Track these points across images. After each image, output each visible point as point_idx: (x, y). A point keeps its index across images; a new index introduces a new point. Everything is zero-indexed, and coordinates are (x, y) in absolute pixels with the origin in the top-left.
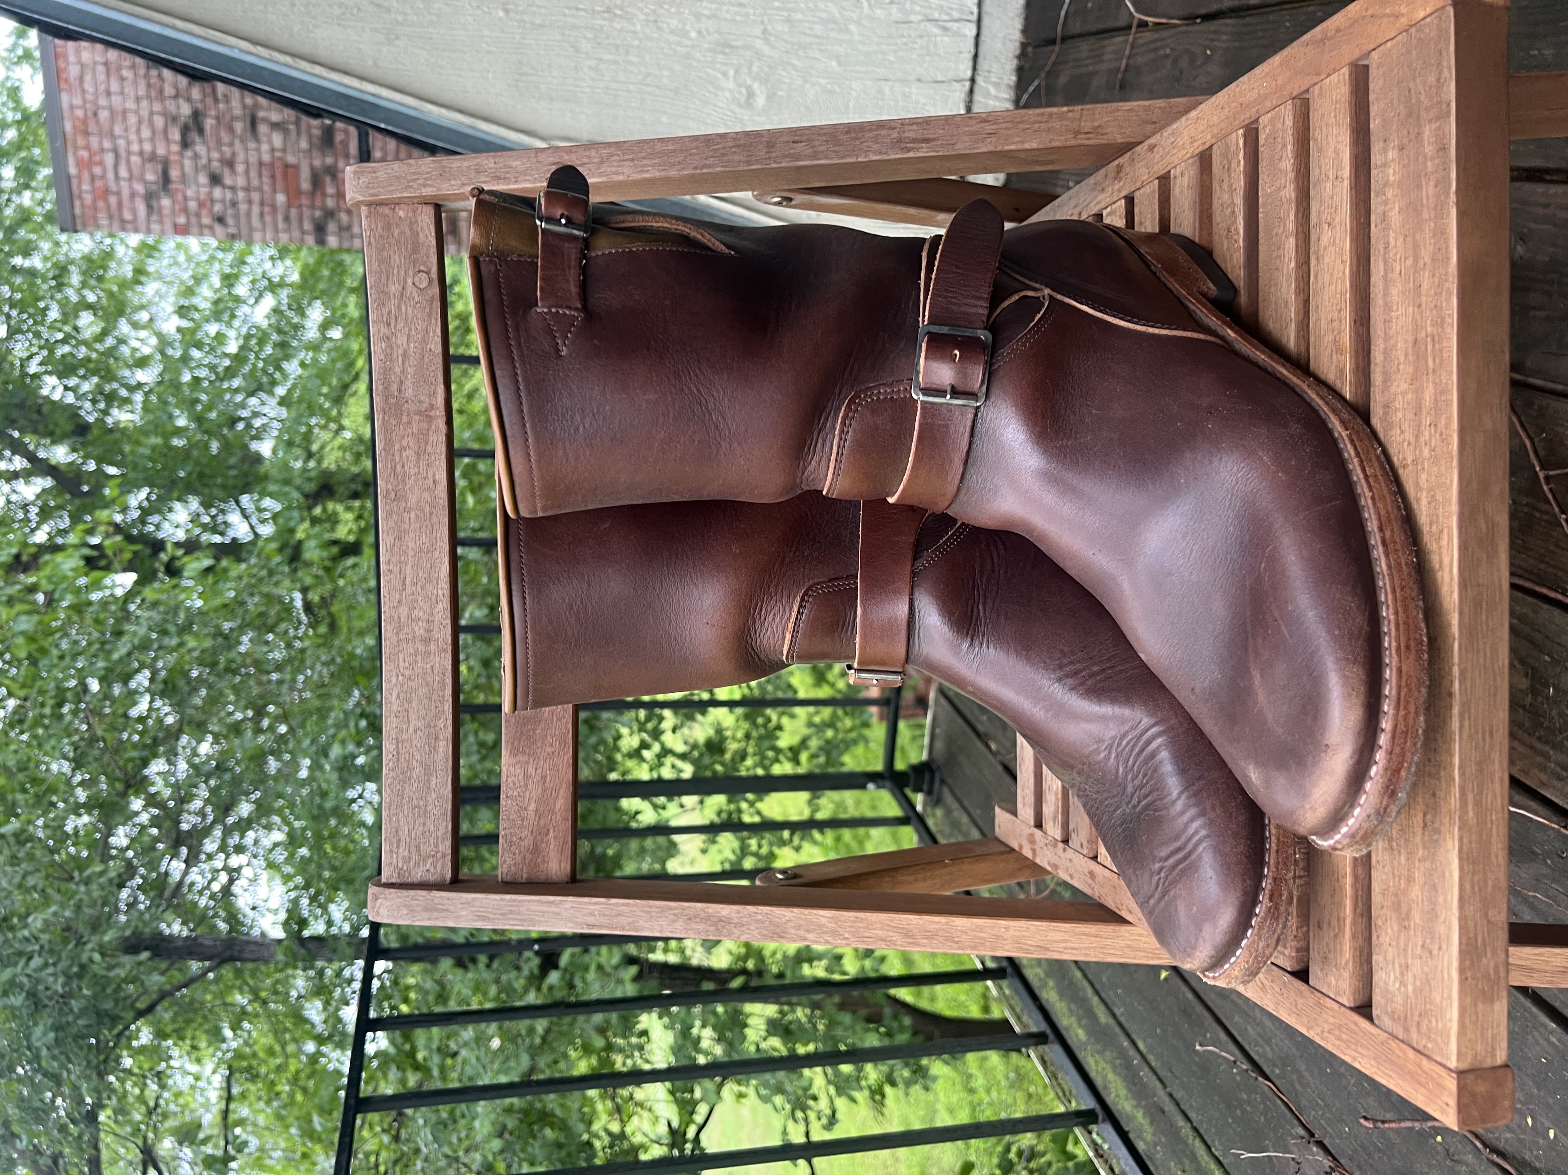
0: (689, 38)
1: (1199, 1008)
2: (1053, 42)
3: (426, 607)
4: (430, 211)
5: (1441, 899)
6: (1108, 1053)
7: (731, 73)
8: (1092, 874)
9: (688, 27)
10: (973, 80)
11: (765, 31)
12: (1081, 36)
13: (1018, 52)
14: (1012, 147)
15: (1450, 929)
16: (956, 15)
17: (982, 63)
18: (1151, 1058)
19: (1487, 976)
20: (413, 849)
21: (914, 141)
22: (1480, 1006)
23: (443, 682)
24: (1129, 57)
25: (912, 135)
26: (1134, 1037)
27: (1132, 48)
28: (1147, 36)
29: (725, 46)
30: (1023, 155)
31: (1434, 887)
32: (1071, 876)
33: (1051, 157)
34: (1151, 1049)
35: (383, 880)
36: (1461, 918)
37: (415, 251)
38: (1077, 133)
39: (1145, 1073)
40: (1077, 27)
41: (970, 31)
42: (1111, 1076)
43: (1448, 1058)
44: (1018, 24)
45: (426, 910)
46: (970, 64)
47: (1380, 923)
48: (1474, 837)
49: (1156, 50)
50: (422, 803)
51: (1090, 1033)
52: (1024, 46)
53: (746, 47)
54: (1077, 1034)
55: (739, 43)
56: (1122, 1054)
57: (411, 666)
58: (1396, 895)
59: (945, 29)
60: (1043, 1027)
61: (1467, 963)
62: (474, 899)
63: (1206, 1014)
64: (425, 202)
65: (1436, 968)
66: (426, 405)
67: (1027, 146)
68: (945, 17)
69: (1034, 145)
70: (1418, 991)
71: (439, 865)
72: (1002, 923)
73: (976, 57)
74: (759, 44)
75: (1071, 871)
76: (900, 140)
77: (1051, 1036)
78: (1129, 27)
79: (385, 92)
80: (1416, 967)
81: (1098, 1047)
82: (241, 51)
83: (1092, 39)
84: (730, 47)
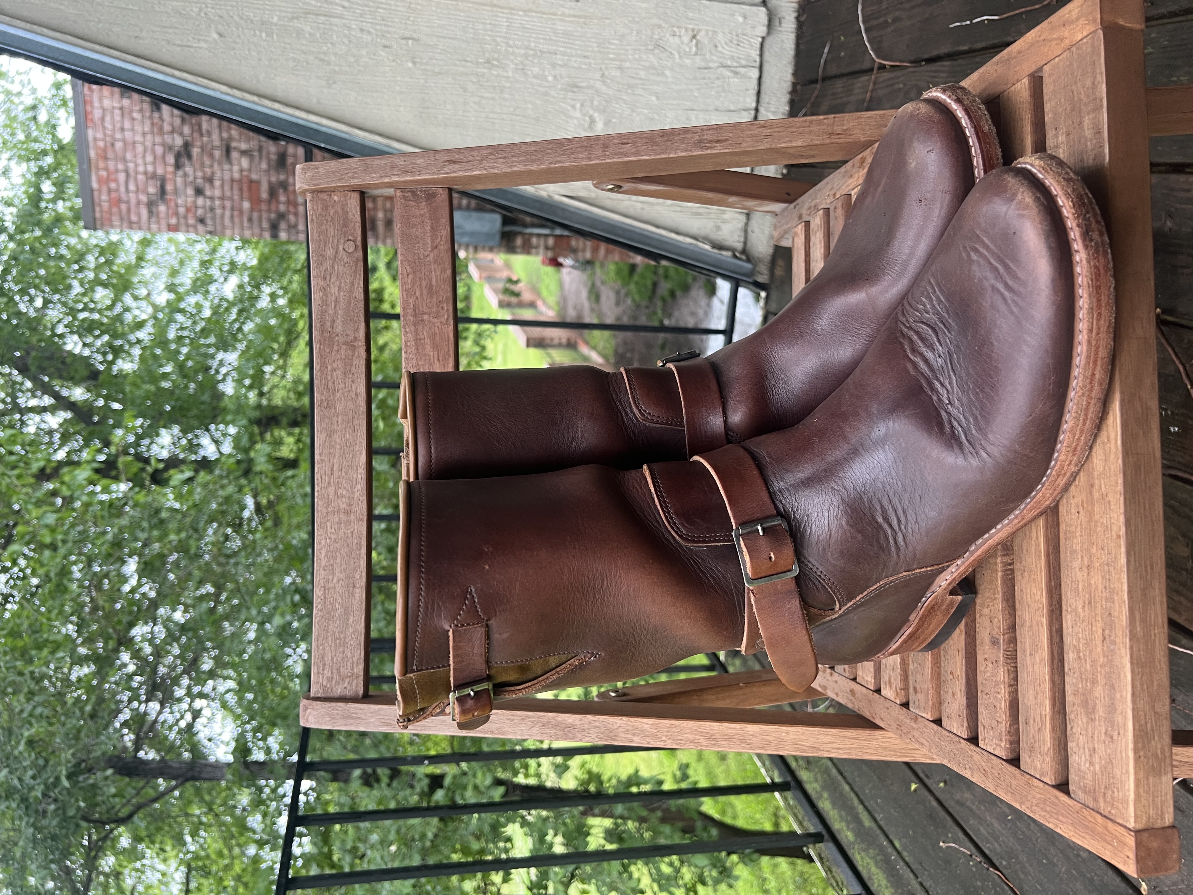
0: (548, 81)
1: (943, 813)
2: (815, 81)
3: (348, 487)
4: (356, 196)
5: (1118, 696)
6: (871, 851)
7: (578, 105)
8: (852, 692)
9: (546, 73)
10: (757, 110)
11: (603, 75)
12: (836, 77)
13: (790, 89)
14: (784, 145)
15: (1125, 718)
16: (744, 62)
17: (764, 98)
18: (905, 854)
19: (1155, 756)
20: (335, 671)
21: (711, 141)
22: (1151, 779)
23: (359, 544)
24: (873, 91)
25: (709, 137)
26: (892, 837)
27: (875, 83)
28: (886, 75)
29: (574, 87)
30: (792, 151)
31: (1113, 687)
32: (837, 695)
33: (812, 153)
34: (905, 847)
35: (312, 695)
36: (1133, 710)
37: (345, 225)
38: (831, 134)
39: (900, 865)
40: (833, 70)
41: (755, 74)
42: (874, 869)
43: (1127, 821)
44: (790, 69)
45: (344, 717)
46: (754, 98)
47: (1072, 717)
48: (1141, 646)
49: (892, 85)
50: (342, 636)
51: (856, 835)
52: (794, 85)
53: (589, 87)
54: (847, 836)
55: (584, 84)
56: (881, 850)
57: (336, 532)
58: (1084, 695)
59: (736, 73)
60: (820, 828)
61: (1140, 745)
62: (380, 710)
63: (948, 818)
64: (353, 189)
65: (1116, 749)
66: (350, 338)
67: (794, 144)
68: (736, 64)
69: (800, 144)
70: (1104, 768)
71: (354, 684)
72: (784, 728)
73: (759, 93)
74: (598, 84)
75: (837, 690)
76: (700, 141)
77: (826, 836)
78: (872, 70)
79: (325, 122)
80: (1101, 749)
81: (863, 846)
82: (222, 92)
83: (845, 79)
84: (577, 87)
